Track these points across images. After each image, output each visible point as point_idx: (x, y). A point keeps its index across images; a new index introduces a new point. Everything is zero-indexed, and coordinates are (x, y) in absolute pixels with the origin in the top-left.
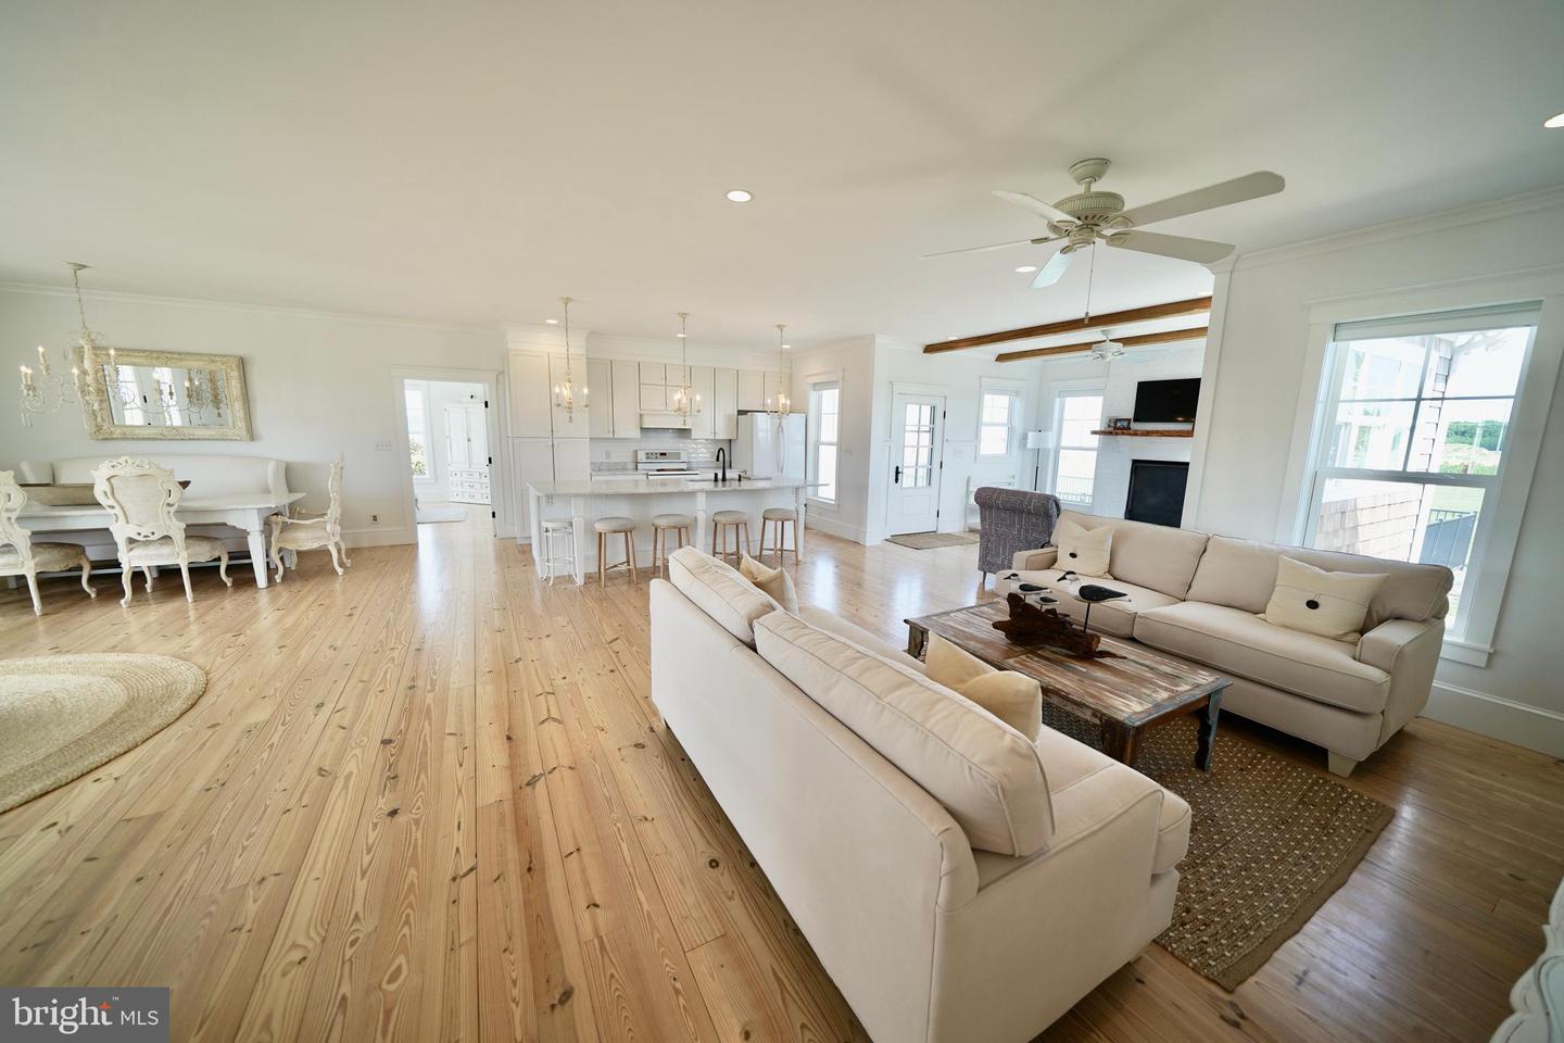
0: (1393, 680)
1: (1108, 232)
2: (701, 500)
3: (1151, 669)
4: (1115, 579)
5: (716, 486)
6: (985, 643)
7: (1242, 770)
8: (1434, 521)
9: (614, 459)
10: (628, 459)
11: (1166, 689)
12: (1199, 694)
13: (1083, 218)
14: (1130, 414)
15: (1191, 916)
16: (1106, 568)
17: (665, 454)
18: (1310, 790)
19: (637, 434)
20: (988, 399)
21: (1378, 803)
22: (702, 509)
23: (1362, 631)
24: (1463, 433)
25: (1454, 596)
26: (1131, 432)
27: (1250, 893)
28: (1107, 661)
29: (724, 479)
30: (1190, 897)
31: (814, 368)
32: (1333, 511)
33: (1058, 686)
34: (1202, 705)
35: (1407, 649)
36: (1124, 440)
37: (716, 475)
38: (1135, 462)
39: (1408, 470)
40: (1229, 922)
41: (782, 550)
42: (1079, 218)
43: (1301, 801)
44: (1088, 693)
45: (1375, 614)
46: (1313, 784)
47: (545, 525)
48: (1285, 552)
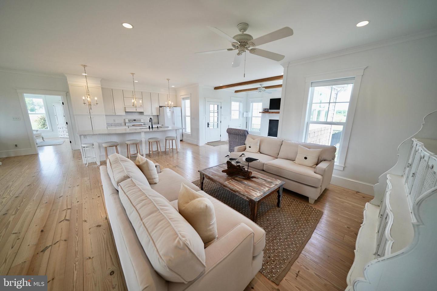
0: (323, 178)
1: (250, 49)
2: (143, 135)
3: (265, 180)
4: (261, 153)
5: (150, 130)
6: (220, 177)
7: (289, 206)
8: (334, 133)
9: (117, 122)
10: (122, 122)
11: (268, 187)
12: (276, 187)
13: (241, 42)
14: (268, 108)
15: (270, 259)
16: (258, 150)
17: (135, 120)
18: (304, 209)
19: (124, 114)
20: (233, 103)
21: (320, 211)
22: (143, 137)
23: (317, 165)
24: (340, 113)
25: (337, 154)
26: (269, 112)
27: (287, 247)
28: (254, 179)
29: (152, 128)
30: (271, 252)
31: (182, 93)
32: (312, 132)
33: (238, 190)
34: (278, 190)
35: (326, 169)
36: (267, 114)
37: (149, 126)
38: (270, 120)
39: (327, 121)
40: (280, 259)
41: (172, 149)
42: (240, 42)
43: (302, 213)
44: (246, 191)
45: (319, 160)
46: (305, 207)
47: (83, 145)
48: (300, 144)
